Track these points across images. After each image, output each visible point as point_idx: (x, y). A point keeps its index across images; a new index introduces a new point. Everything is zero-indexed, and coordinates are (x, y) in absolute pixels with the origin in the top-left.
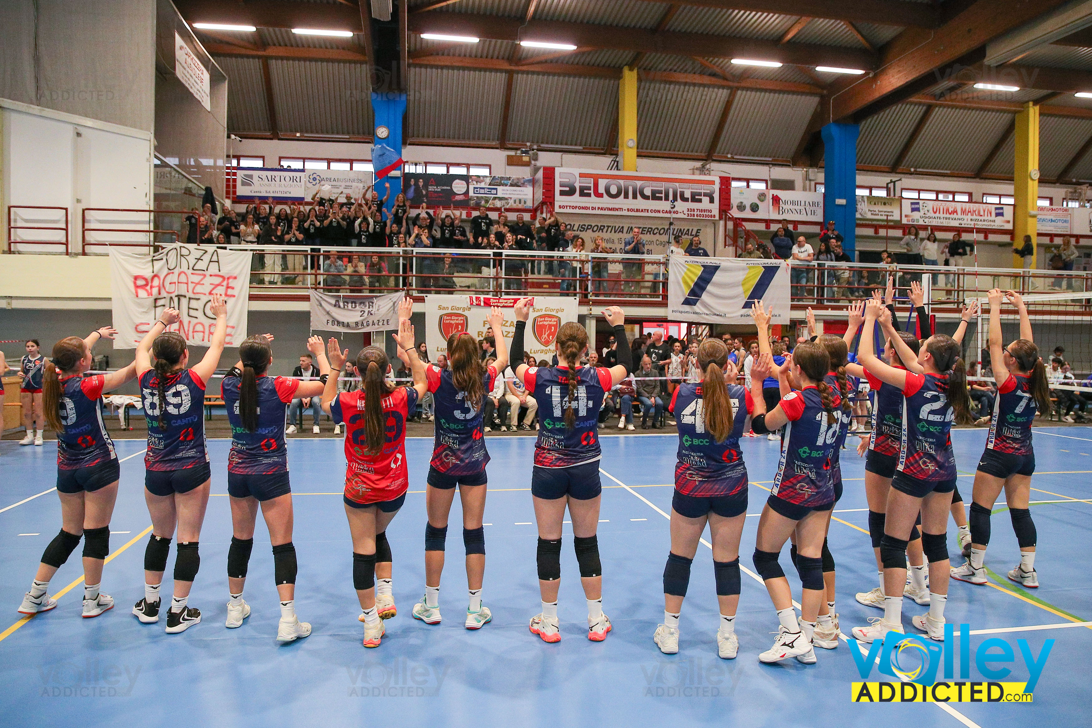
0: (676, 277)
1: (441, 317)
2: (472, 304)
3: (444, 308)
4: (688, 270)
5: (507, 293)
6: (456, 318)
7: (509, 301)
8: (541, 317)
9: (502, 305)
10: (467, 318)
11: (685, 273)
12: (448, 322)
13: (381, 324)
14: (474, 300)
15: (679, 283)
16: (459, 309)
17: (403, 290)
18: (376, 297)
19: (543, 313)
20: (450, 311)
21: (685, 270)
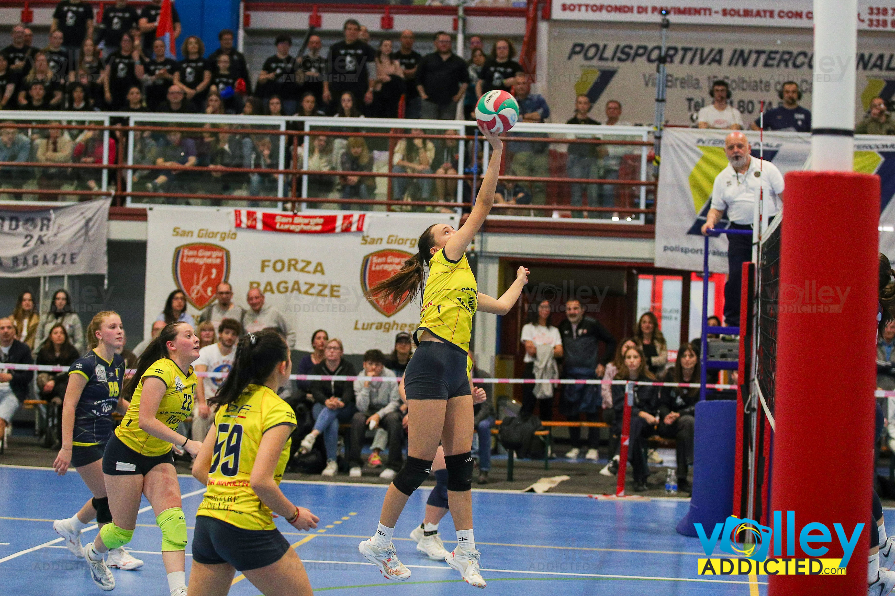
0: (675, 174)
1: (177, 252)
2: (238, 225)
3: (184, 234)
4: (704, 159)
5: (312, 205)
6: (208, 253)
7: (313, 221)
8: (380, 254)
9: (298, 228)
10: (228, 253)
11: (697, 166)
12: (191, 260)
13: (59, 261)
14: (244, 218)
15: (680, 187)
16: (214, 235)
17: (108, 195)
18: (56, 209)
19: (384, 246)
20: (194, 240)
21: (697, 160)
